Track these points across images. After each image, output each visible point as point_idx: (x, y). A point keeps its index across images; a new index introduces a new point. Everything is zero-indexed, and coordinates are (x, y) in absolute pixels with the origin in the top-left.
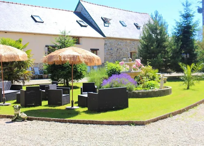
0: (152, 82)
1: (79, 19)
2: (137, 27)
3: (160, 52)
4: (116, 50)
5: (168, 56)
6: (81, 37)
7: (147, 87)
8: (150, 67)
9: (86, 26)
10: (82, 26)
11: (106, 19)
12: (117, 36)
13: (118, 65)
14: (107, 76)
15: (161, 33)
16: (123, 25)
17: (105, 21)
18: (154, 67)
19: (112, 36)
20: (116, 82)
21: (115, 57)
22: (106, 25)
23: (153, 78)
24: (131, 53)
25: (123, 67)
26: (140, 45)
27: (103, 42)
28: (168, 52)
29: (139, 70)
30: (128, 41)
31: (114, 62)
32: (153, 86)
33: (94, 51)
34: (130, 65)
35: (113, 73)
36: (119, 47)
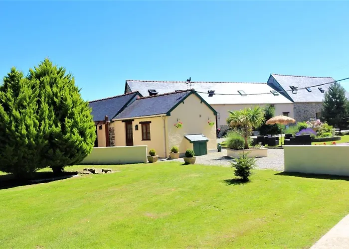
0: (328, 133)
1: (272, 89)
2: (321, 91)
3: (339, 113)
4: (303, 112)
5: (346, 115)
6: (275, 104)
7: (324, 136)
8: (326, 124)
9: (278, 95)
10: (275, 95)
11: (293, 87)
12: (304, 100)
13: (305, 124)
14: (298, 131)
15: (339, 98)
16: (309, 91)
17: (293, 89)
18: (329, 125)
19: (299, 101)
20: (304, 133)
21: (303, 118)
22: (294, 92)
23: (329, 131)
24: (317, 114)
25: (308, 125)
26: (323, 108)
27: (292, 106)
28: (346, 113)
29: (319, 126)
30: (314, 104)
31: (302, 122)
32: (328, 135)
33: (286, 114)
34: (313, 124)
35: (302, 128)
36: (305, 109)
